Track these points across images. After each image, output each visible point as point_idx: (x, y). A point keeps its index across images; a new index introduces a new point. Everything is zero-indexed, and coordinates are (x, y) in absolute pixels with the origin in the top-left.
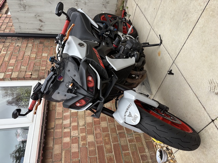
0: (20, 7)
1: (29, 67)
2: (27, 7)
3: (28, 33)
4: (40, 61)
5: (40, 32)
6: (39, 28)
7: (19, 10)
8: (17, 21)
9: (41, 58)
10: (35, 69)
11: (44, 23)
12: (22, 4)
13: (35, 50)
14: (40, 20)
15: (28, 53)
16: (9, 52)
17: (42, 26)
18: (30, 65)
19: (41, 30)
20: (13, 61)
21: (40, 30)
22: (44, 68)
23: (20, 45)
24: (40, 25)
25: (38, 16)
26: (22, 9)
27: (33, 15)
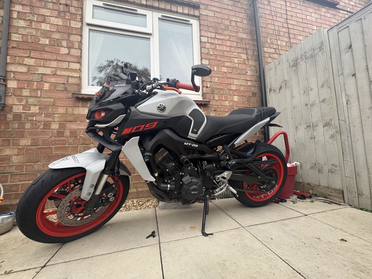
0: (293, 61)
1: (217, 85)
2: (295, 68)
3: (266, 78)
4: (227, 94)
5: (268, 90)
6: (272, 89)
7: (290, 61)
8: (277, 64)
9: (230, 94)
10: (215, 90)
11: (279, 92)
12: (298, 61)
13: (242, 88)
14: (281, 87)
15: (236, 82)
16: (237, 65)
17: (274, 91)
18: (219, 85)
19: (270, 92)
20: (224, 70)
21: (270, 90)
22: (216, 98)
23: (248, 74)
24: (275, 89)
25: (286, 84)
26: (291, 64)
27: (286, 78)
